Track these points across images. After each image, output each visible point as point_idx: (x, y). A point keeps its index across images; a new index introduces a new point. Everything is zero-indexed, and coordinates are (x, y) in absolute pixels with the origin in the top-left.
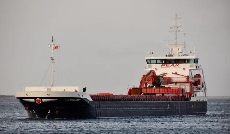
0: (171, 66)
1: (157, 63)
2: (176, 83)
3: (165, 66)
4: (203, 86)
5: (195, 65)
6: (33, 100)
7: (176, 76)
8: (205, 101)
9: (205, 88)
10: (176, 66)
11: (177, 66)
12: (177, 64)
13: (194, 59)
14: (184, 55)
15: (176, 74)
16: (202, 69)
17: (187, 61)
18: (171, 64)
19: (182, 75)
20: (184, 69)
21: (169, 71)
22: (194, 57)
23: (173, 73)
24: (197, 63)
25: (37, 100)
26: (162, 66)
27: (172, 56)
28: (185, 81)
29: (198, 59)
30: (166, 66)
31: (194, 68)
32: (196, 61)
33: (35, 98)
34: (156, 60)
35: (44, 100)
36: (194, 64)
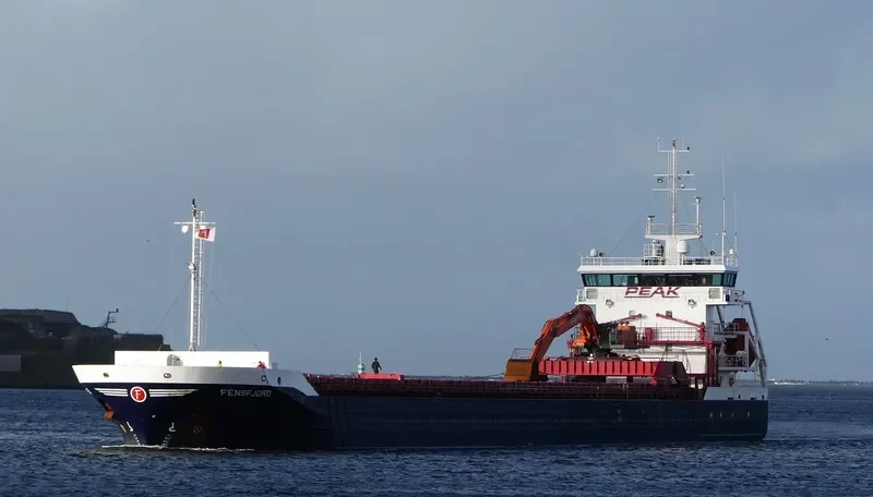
0: (656, 292)
1: (612, 285)
2: (668, 344)
3: (637, 294)
4: (752, 356)
5: (724, 292)
6: (122, 393)
7: (668, 323)
8: (760, 398)
9: (763, 360)
10: (668, 293)
11: (671, 294)
12: (673, 288)
13: (723, 275)
14: (699, 262)
15: (669, 316)
16: (750, 304)
17: (704, 280)
18: (654, 289)
19: (687, 322)
20: (692, 303)
21: (647, 310)
22: (721, 268)
23: (658, 315)
24: (733, 286)
25: (134, 393)
26: (627, 293)
27: (663, 263)
28: (693, 340)
29: (736, 275)
30: (641, 293)
31: (721, 301)
32: (728, 279)
33: (128, 386)
34: (612, 275)
35: (155, 393)
36: (721, 288)
